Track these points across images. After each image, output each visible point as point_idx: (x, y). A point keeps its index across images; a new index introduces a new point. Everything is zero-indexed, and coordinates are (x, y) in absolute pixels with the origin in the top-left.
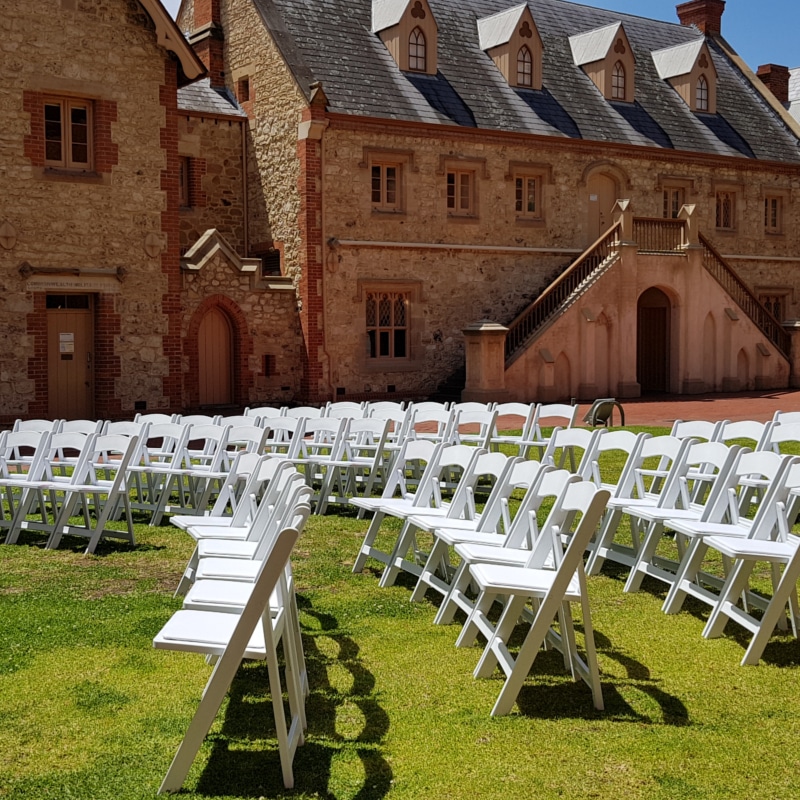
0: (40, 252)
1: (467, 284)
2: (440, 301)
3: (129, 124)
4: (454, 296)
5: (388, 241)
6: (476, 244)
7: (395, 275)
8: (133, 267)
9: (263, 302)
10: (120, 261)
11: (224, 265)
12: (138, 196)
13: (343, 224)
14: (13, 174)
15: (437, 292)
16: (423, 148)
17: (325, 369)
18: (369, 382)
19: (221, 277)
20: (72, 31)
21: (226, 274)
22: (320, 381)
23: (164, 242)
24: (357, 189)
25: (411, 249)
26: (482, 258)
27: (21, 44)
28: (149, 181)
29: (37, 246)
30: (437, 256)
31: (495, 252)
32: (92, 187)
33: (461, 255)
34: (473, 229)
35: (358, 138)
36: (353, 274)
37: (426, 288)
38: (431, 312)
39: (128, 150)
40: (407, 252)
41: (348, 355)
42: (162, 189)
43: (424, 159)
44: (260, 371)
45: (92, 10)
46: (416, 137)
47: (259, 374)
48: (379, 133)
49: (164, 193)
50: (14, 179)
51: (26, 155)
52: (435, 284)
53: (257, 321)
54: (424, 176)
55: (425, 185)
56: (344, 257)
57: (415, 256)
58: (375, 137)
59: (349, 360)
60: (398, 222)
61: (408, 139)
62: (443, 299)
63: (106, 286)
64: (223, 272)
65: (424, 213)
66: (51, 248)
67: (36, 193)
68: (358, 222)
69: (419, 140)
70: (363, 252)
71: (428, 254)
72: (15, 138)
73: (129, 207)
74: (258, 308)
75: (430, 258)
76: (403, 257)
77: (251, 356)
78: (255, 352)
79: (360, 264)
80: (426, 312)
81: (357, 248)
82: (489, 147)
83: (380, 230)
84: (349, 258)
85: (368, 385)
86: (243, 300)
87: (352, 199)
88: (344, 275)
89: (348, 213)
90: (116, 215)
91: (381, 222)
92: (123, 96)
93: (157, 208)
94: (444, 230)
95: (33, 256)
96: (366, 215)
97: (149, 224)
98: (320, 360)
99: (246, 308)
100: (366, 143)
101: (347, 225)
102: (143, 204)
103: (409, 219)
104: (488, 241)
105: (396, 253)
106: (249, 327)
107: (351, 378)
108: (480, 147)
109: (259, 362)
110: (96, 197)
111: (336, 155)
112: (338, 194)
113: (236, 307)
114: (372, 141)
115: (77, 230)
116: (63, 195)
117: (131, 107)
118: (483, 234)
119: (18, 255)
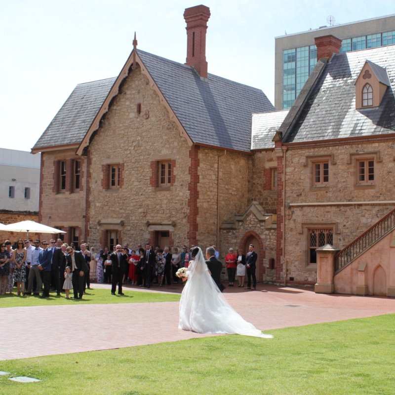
0: (153, 217)
1: (367, 224)
2: (349, 234)
3: (179, 167)
4: (358, 231)
5: (319, 202)
6: (373, 200)
7: (322, 220)
8: (178, 221)
9: (270, 234)
10: (174, 219)
11: (254, 217)
12: (181, 194)
13: (295, 195)
14: (147, 191)
15: (347, 228)
16: (339, 151)
17: (284, 267)
18: (306, 275)
19: (252, 223)
20: (165, 137)
21: (255, 221)
22: (281, 273)
23: (188, 211)
24: (302, 177)
25: (331, 206)
26: (377, 208)
27: (151, 146)
28: (184, 187)
29: (152, 215)
30: (348, 209)
31: (385, 204)
32: (168, 192)
33: (363, 208)
34: (372, 192)
35: (303, 152)
36: (300, 220)
37: (340, 227)
38: (344, 239)
39: (179, 177)
40: (329, 207)
41: (296, 261)
42: (189, 190)
43: (340, 157)
44: (268, 266)
45: (170, 128)
46: (335, 146)
47: (268, 268)
48: (314, 148)
49: (189, 191)
50: (147, 192)
51: (150, 184)
52: (347, 224)
53: (268, 243)
54: (340, 166)
55: (340, 170)
56: (295, 212)
57: (334, 209)
58: (312, 150)
59: (296, 263)
60: (325, 192)
61: (331, 148)
62: (351, 233)
63: (170, 229)
64: (254, 221)
65: (340, 185)
66: (156, 215)
67: (152, 196)
68: (302, 194)
69: (337, 147)
70: (305, 209)
71: (342, 208)
72: (148, 178)
73: (178, 198)
74: (268, 237)
75: (343, 210)
76: (327, 210)
77: (264, 259)
78: (266, 257)
79: (303, 215)
80: (340, 240)
81: (302, 207)
82: (382, 144)
83: (314, 197)
84: (298, 212)
85: (306, 277)
86: (262, 233)
87: (300, 182)
88: (295, 220)
89: (298, 190)
90: (174, 202)
91: (315, 193)
92: (178, 157)
93: (187, 198)
94: (352, 194)
95: (151, 218)
96: (307, 189)
97: (184, 204)
98: (281, 263)
99: (263, 237)
100: (307, 154)
101: (297, 196)
102: (182, 197)
103: (331, 189)
104: (382, 198)
105: (322, 208)
106: (264, 246)
107: (297, 273)
108: (377, 145)
109: (268, 262)
110: (169, 195)
111: (292, 163)
112: (292, 181)
113: (259, 236)
114: (311, 152)
115: (163, 208)
116: (160, 196)
117: (179, 161)
118: (378, 195)
119: (147, 218)
